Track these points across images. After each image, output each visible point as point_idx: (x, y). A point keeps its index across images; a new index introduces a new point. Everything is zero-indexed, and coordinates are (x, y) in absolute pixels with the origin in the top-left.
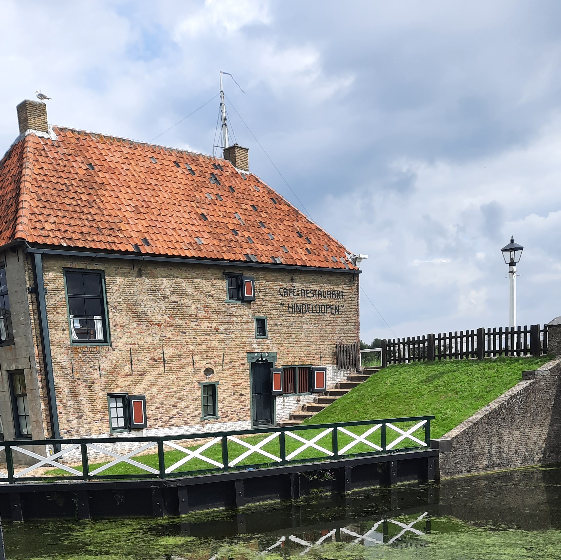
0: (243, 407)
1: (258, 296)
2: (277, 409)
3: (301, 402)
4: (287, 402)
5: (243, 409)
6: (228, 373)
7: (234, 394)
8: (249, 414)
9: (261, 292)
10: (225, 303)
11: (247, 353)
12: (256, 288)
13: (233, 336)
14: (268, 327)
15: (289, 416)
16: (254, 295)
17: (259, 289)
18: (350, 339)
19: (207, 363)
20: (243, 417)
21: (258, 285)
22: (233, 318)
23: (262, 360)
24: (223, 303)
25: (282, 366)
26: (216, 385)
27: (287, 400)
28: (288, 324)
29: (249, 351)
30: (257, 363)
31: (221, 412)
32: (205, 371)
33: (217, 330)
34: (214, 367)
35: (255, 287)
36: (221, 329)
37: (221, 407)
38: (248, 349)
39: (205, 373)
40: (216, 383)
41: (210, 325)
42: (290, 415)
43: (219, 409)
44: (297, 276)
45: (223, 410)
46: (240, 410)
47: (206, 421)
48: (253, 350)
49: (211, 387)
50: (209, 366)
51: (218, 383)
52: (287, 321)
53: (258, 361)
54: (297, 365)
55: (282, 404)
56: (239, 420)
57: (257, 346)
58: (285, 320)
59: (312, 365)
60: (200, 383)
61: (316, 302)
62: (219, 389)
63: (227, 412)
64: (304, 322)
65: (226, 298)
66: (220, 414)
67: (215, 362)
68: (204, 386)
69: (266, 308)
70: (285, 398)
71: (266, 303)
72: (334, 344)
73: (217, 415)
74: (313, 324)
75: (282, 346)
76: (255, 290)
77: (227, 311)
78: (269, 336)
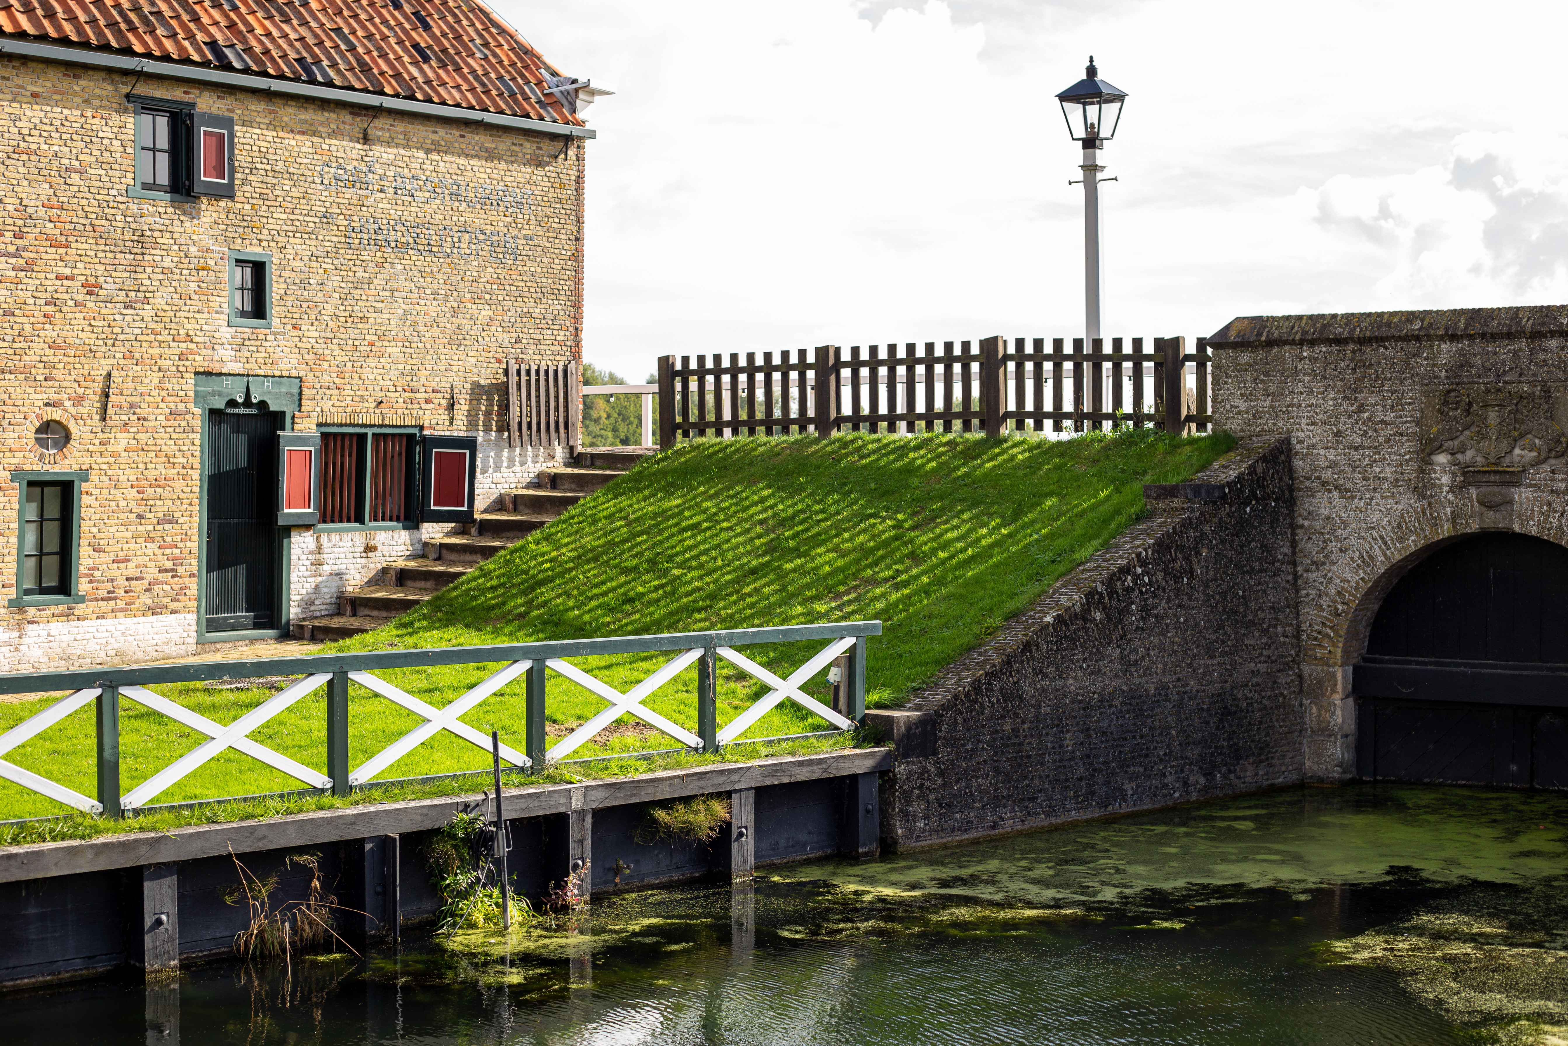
0: (169, 565)
1: (244, 182)
2: (294, 577)
3: (378, 553)
4: (329, 550)
5: (172, 570)
6: (121, 441)
7: (140, 517)
8: (193, 591)
9: (254, 171)
10: (124, 199)
11: (196, 373)
12: (239, 158)
13: (148, 311)
14: (275, 289)
15: (334, 600)
16: (232, 178)
17: (250, 159)
18: (552, 348)
19: (47, 405)
20: (168, 600)
21: (249, 147)
22: (153, 252)
23: (247, 403)
24: (119, 199)
25: (319, 425)
26: (76, 483)
27: (330, 545)
28: (343, 285)
29: (202, 370)
30: (231, 411)
31: (90, 582)
32: (38, 431)
33: (91, 289)
34: (73, 421)
35: (236, 152)
36: (109, 288)
37: (90, 562)
38: (200, 362)
39: (36, 439)
40: (78, 474)
41: (67, 271)
42: (338, 598)
43: (83, 569)
44: (382, 129)
45: (97, 574)
46: (161, 577)
47: (31, 611)
48: (217, 365)
49: (58, 489)
50: (56, 414)
51: (84, 476)
52: (343, 273)
53: (232, 403)
54: (371, 426)
55: (310, 557)
56: (154, 610)
57: (233, 353)
58: (334, 272)
59: (422, 428)
60: (17, 474)
61: (441, 217)
62: (85, 498)
63: (112, 581)
64: (401, 283)
65: (132, 183)
66: (82, 586)
67: (78, 400)
68: (31, 484)
69: (271, 227)
70: (324, 538)
71: (271, 209)
72: (499, 361)
73: (73, 592)
74: (428, 291)
75: (321, 358)
76: (236, 164)
77: (133, 226)
78: (276, 322)
